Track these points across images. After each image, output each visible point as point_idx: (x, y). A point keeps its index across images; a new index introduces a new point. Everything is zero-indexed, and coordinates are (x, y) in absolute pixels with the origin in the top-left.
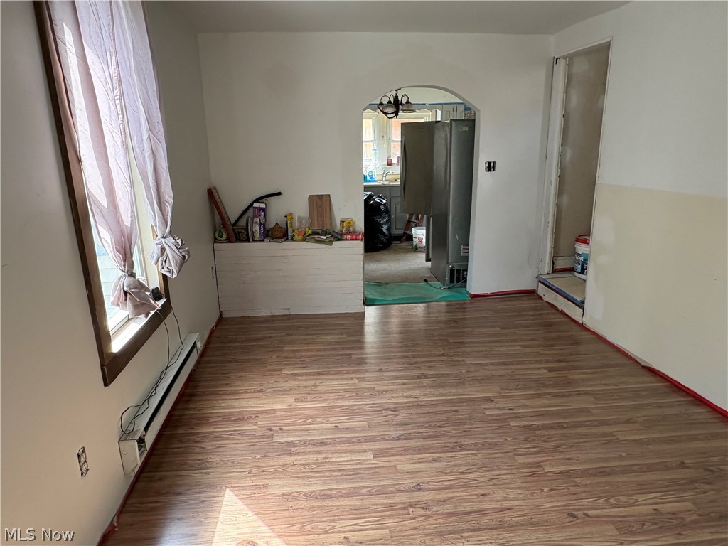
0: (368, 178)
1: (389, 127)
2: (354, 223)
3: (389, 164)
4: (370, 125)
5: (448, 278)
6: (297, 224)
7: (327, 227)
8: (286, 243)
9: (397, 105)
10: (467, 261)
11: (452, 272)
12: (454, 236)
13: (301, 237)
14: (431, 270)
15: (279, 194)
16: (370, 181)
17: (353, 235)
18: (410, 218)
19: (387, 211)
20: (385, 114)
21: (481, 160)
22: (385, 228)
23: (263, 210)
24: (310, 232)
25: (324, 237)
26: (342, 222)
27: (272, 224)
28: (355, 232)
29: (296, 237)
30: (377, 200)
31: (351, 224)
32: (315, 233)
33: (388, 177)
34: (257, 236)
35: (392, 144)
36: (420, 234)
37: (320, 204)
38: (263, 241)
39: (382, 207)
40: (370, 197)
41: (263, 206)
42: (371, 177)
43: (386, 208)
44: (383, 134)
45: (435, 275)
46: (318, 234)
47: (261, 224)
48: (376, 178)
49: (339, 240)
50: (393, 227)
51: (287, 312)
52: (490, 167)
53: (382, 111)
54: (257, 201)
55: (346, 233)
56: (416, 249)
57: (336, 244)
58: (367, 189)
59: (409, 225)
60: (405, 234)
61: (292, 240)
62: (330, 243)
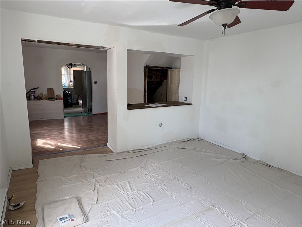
0: (64, 86)
1: (70, 70)
2: (60, 96)
3: (70, 82)
4: (64, 70)
5: (87, 111)
6: (44, 96)
7: (53, 97)
8: (41, 101)
9: (71, 65)
10: (92, 106)
11: (88, 109)
12: (88, 100)
13: (45, 99)
14: (84, 111)
15: (39, 88)
16: (64, 87)
17: (61, 99)
18: (78, 97)
19: (70, 95)
20: (68, 67)
21: (93, 81)
22: (70, 101)
23: (34, 92)
24: (48, 98)
25: (52, 99)
26: (57, 96)
27: (36, 96)
28: (61, 98)
29: (44, 99)
30: (67, 92)
31: (59, 96)
32: (49, 98)
33: (70, 85)
34: (32, 99)
35: (71, 75)
36: (80, 102)
37: (51, 91)
38: (34, 100)
39: (69, 94)
40: (64, 91)
41: (34, 91)
42: (64, 85)
43: (70, 94)
44: (68, 73)
45: (85, 111)
46: (50, 98)
47: (33, 96)
48: (66, 86)
49: (56, 100)
50: (73, 100)
51: (41, 119)
52: (95, 83)
53: (67, 67)
54: (32, 89)
55: (58, 98)
56: (80, 107)
57: (56, 101)
58: (64, 89)
59: (77, 100)
60: (76, 103)
61: (43, 100)
62: (54, 100)
